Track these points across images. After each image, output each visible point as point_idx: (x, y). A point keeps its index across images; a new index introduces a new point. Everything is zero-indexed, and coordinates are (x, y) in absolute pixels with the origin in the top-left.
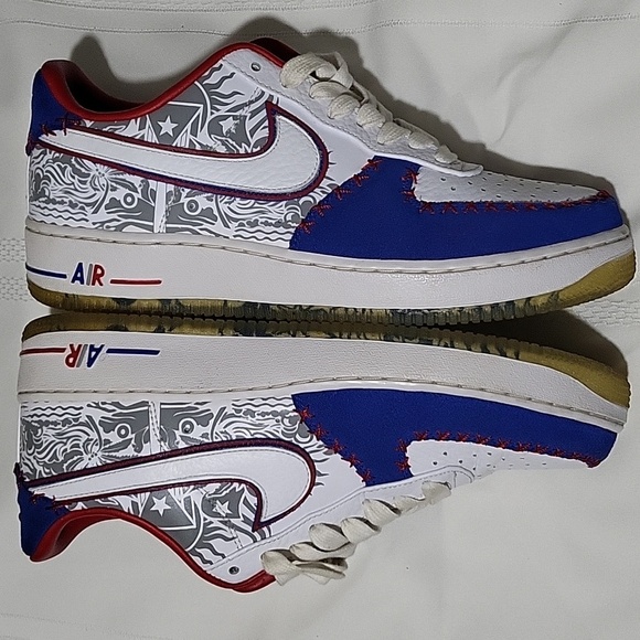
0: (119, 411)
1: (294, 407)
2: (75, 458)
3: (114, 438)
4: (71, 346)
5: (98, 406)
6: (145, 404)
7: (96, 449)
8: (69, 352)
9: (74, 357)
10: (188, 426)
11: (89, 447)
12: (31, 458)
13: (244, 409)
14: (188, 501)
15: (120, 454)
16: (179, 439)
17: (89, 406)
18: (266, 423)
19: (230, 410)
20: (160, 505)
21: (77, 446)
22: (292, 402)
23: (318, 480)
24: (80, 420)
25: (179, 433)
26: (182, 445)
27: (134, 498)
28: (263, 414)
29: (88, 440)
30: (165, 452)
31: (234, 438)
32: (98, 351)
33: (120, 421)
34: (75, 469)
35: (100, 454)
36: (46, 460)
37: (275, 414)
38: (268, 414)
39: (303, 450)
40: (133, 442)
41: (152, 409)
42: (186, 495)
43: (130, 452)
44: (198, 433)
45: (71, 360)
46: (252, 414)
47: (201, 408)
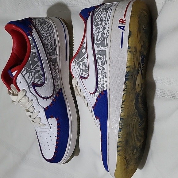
0: (106, 37)
1: (104, 90)
2: (96, 25)
3: (99, 36)
4: (125, 20)
5: (108, 31)
6: (107, 45)
7: (97, 31)
8: (124, 19)
9: (122, 21)
10: (101, 58)
11: (98, 29)
12: (100, 10)
13: (105, 75)
14: (84, 58)
15: (95, 39)
16: (98, 56)
17: (108, 28)
18: (101, 81)
19: (104, 71)
20: (84, 51)
21: (99, 25)
22: (106, 89)
23: (91, 94)
24: (105, 25)
25: (99, 56)
26: (97, 57)
27: (85, 43)
28: (103, 81)
29: (100, 28)
30: (95, 52)
31: (98, 72)
32: (123, 29)
33: (103, 38)
34: (93, 25)
35: (96, 32)
36: (98, 16)
37: (103, 84)
38: (103, 82)
39: (96, 91)
40: (98, 42)
41: (106, 48)
42: (86, 58)
43: (96, 42)
44: (99, 61)
45: (121, 20)
46: (103, 78)
47: (105, 62)
